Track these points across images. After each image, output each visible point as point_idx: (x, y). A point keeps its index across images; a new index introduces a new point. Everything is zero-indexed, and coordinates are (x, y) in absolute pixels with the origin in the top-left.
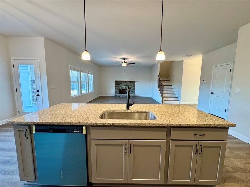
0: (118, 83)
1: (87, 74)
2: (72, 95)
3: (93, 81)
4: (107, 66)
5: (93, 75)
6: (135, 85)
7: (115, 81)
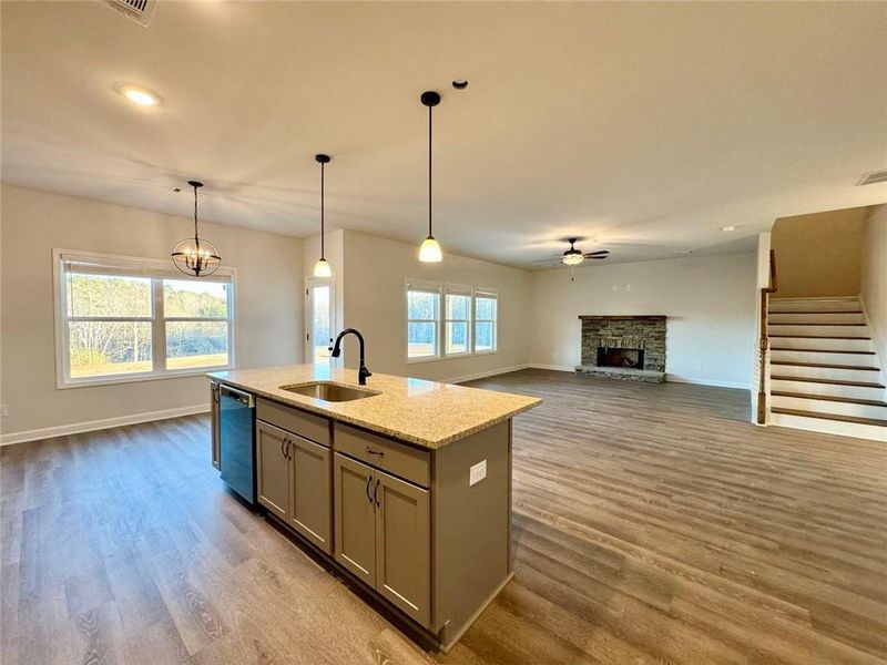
0: (591, 325)
1: (469, 299)
2: (410, 355)
3: (495, 319)
4: (547, 269)
5: (495, 301)
6: (667, 335)
7: (580, 317)
